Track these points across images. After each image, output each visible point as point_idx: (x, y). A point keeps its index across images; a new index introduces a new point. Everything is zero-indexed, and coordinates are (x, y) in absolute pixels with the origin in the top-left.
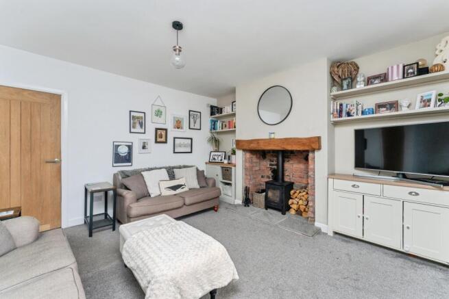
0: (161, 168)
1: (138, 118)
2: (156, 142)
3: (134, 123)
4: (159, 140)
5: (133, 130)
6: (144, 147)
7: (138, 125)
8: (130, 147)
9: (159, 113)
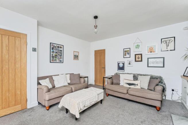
0: (131, 74)
1: (127, 51)
2: (136, 61)
3: (125, 54)
4: (137, 60)
5: (125, 57)
6: (129, 64)
7: (127, 54)
8: (123, 64)
9: (138, 47)
